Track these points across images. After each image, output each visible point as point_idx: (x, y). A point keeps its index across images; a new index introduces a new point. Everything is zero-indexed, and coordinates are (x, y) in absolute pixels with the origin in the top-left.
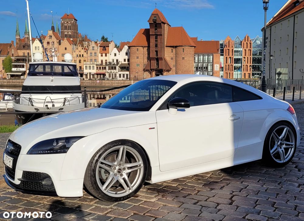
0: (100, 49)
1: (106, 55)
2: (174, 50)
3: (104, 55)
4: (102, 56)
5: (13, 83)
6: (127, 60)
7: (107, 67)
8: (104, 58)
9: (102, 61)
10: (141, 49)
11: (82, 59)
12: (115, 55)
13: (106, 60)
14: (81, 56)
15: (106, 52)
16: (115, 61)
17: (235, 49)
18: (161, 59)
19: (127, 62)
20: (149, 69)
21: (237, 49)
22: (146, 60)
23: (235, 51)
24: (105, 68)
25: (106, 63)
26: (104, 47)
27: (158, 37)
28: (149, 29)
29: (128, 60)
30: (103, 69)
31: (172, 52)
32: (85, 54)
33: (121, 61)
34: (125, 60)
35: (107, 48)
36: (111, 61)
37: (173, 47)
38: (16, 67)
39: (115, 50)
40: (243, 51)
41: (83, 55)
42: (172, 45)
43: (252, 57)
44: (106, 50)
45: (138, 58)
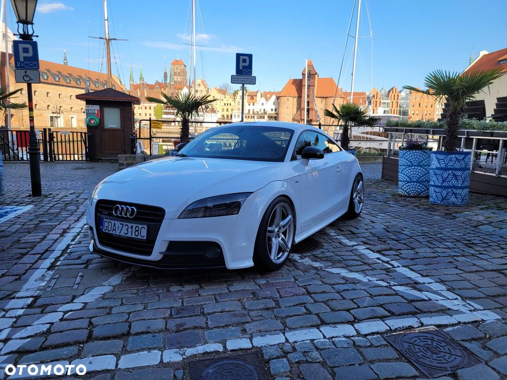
0: (248, 98)
1: (253, 105)
2: (324, 101)
3: (251, 104)
4: (249, 105)
5: (167, 130)
6: (274, 110)
7: (256, 116)
8: (251, 107)
9: (249, 111)
10: (291, 99)
11: (230, 108)
12: (263, 104)
13: (253, 109)
14: (229, 105)
15: (253, 101)
16: (262, 111)
17: (382, 101)
18: (313, 109)
19: (274, 112)
20: (299, 119)
21: (385, 101)
22: (295, 110)
23: (383, 103)
24: (254, 117)
25: (253, 112)
26: (252, 96)
27: (311, 87)
28: (302, 80)
29: (276, 110)
30: (251, 118)
31: (322, 102)
32: (233, 103)
33: (269, 111)
34: (272, 110)
35: (254, 97)
36: (259, 110)
37: (323, 98)
38: (166, 114)
39: (263, 100)
40: (391, 103)
41: (230, 104)
42: (322, 96)
43: (398, 109)
44: (253, 99)
45: (288, 107)
